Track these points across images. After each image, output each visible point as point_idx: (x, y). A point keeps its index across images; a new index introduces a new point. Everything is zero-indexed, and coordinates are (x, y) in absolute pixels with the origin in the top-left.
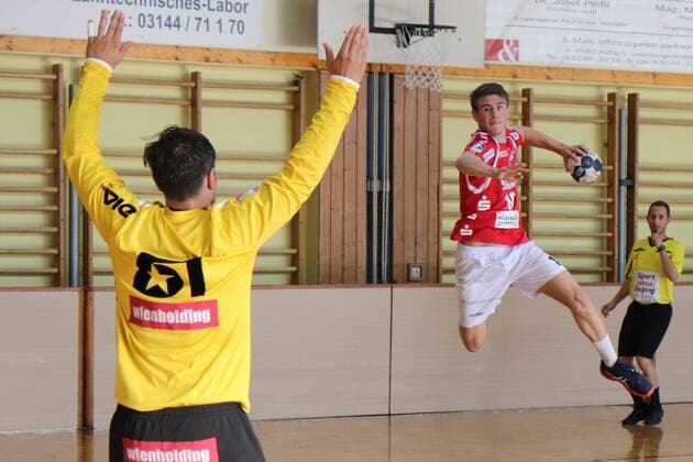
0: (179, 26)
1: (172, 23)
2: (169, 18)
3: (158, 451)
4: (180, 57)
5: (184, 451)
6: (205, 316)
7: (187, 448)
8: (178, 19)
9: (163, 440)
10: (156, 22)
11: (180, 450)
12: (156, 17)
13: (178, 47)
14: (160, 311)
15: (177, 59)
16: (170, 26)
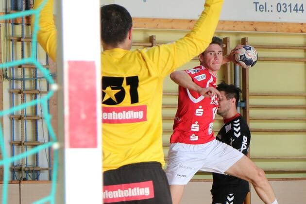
0: (303, 11)
1: (298, 9)
2: (296, 5)
3: (119, 190)
4: (303, 30)
5: (135, 189)
6: (140, 115)
7: (136, 187)
8: (302, 5)
9: (121, 183)
10: (288, 8)
11: (132, 188)
12: (288, 5)
13: (302, 24)
14: (114, 112)
15: (302, 32)
16: (297, 10)
